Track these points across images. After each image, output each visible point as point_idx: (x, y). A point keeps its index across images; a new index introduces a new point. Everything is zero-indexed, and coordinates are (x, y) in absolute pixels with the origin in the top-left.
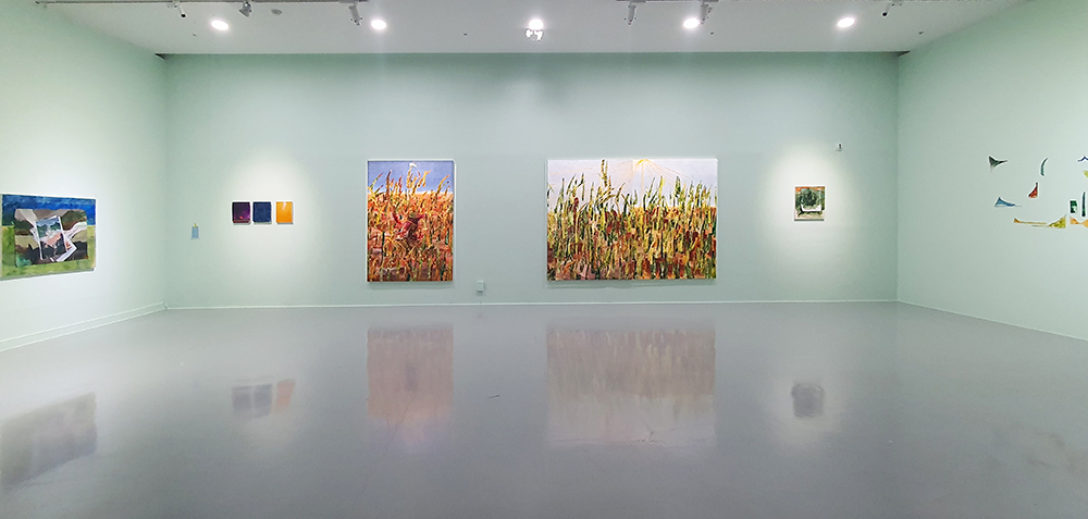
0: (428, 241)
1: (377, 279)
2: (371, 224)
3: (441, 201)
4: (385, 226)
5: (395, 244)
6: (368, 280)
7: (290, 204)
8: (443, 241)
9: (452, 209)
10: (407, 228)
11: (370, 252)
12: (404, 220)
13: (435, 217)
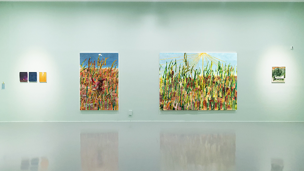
0: (107, 91)
1: (84, 109)
2: (82, 83)
3: (113, 72)
4: (88, 84)
5: (92, 92)
6: (81, 110)
7: (45, 73)
8: (114, 91)
9: (118, 76)
10: (98, 85)
11: (81, 96)
12: (96, 81)
13: (110, 80)
